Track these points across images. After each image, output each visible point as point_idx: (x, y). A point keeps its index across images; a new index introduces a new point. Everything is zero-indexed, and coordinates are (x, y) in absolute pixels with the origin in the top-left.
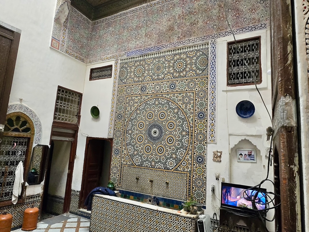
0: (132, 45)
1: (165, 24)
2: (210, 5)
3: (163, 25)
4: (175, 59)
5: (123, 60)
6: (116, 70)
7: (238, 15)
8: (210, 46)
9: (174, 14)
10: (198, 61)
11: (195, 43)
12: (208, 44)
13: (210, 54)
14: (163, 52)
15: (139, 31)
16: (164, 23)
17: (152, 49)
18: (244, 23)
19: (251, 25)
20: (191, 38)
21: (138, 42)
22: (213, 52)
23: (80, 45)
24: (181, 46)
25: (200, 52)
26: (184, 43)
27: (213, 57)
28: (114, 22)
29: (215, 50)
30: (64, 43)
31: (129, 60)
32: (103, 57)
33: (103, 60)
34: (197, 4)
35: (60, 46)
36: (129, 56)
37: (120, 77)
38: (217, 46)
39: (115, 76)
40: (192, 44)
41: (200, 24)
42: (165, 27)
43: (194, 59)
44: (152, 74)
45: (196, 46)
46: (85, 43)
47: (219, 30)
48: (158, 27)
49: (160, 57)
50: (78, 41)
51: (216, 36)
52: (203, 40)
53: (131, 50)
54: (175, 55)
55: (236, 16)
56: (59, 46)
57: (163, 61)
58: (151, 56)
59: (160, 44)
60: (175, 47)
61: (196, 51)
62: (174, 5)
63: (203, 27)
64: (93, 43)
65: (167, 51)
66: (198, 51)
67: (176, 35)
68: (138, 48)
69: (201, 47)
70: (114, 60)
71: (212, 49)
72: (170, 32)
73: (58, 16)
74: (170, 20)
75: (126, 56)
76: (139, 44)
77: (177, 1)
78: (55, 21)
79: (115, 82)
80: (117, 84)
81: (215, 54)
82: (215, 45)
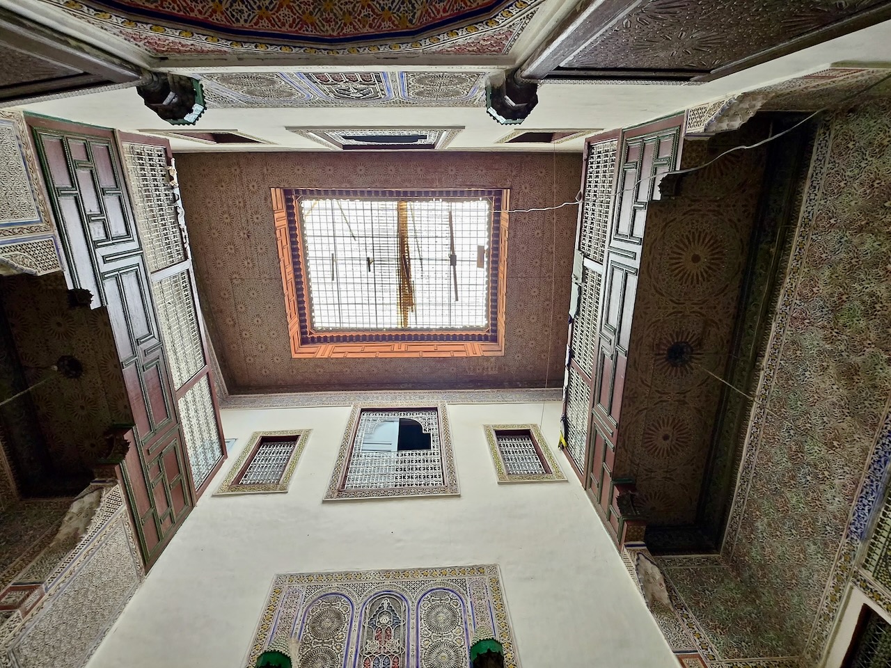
9: (815, 352)
15: (809, 458)
16: (823, 386)
17: (881, 453)
21: (837, 481)
23: (748, 629)
28: (749, 505)
30: (709, 650)
34: (822, 288)
36: (865, 535)
41: (882, 289)
42: (835, 387)
46: (753, 615)
50: (733, 621)
59: (881, 424)
62: (794, 343)
68: (855, 490)
70: (850, 584)
72: (857, 380)
73: (650, 597)
74: (826, 366)
75: (858, 540)
76: (842, 480)
77: (789, 333)
78: (652, 612)
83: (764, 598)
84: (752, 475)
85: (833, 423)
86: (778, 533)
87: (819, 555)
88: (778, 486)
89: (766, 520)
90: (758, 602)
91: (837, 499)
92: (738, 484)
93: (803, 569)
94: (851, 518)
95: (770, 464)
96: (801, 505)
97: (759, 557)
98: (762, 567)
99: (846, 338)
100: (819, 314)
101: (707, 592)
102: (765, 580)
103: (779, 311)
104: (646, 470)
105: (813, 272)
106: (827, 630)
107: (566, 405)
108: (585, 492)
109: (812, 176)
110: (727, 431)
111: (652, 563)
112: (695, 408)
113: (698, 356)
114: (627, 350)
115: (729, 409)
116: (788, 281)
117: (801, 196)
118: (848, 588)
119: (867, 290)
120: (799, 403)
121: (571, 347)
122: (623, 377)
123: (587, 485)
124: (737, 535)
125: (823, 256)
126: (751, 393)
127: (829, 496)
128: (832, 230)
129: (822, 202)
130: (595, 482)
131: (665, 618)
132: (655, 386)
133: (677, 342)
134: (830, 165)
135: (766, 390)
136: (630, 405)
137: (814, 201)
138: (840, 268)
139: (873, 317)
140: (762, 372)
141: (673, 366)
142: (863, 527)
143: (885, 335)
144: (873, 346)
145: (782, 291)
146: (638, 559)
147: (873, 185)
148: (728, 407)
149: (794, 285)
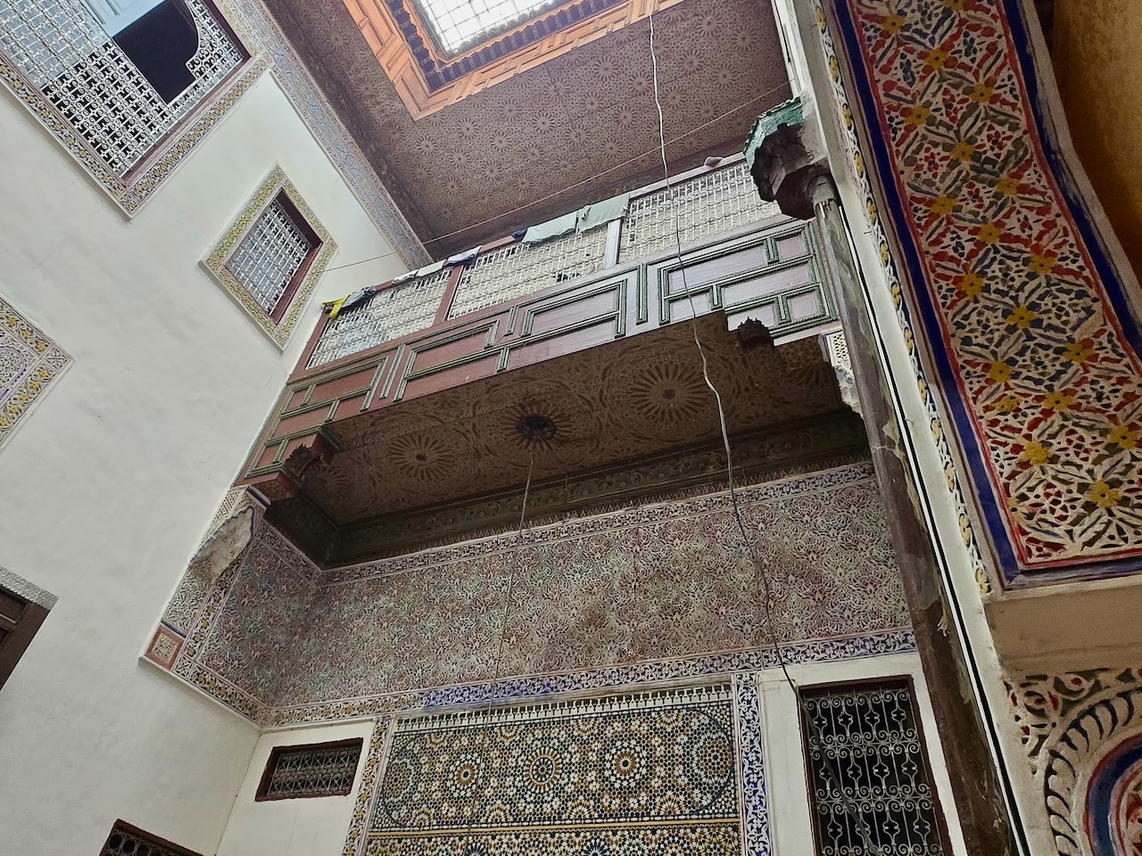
0: (451, 666)
1: (576, 602)
2: (724, 555)
3: (567, 607)
4: (609, 735)
5: (407, 721)
6: (372, 763)
7: (818, 595)
8: (734, 695)
9: (605, 573)
10: (693, 753)
11: (681, 681)
12: (728, 687)
13: (737, 726)
14: (562, 705)
15: (484, 619)
16: (570, 598)
17: (523, 687)
18: (844, 624)
19: (869, 634)
20: (666, 661)
21: (473, 658)
22: (748, 721)
23: (258, 653)
24: (632, 685)
25: (701, 717)
26: (641, 677)
27: (752, 741)
28: (398, 578)
29: (754, 712)
30: (198, 645)
31: (429, 726)
32: (333, 705)
33: (332, 715)
34: (681, 548)
35: (180, 656)
36: (432, 709)
37: (383, 795)
38: (760, 696)
39: (364, 786)
40: (672, 683)
41: (696, 612)
42: (574, 611)
43: (678, 740)
44: (515, 790)
45: (685, 691)
46: (277, 646)
47: (764, 640)
48: (551, 610)
49: (551, 723)
50: (253, 637)
51: (754, 659)
52: (710, 672)
53: (446, 687)
54: (609, 719)
55: (815, 600)
56: (175, 656)
57: (562, 740)
58: (518, 717)
59: (554, 673)
60: (609, 688)
61: (685, 711)
62: (608, 544)
63: (708, 626)
64: (309, 645)
65: (579, 703)
66: (694, 709)
67: (612, 644)
68: (472, 679)
69: (705, 698)
70: (374, 718)
71: (743, 709)
72: (590, 630)
73: (207, 553)
74: (593, 591)
75: (423, 705)
76: (477, 663)
77: (618, 534)
78: (190, 568)
79: (358, 817)
80: (367, 824)
81: (758, 731)
82: (755, 693)
83: (305, 643)
84: (436, 566)
85: (534, 627)
86: (385, 624)
87: (386, 676)
88: (438, 600)
89: (392, 604)
90: (296, 638)
91: (454, 666)
92: (416, 554)
93: (362, 667)
94: (442, 689)
95: (458, 580)
96: (429, 634)
97: (346, 616)
98: (337, 624)
99: (633, 599)
100: (649, 558)
102: (326, 634)
103: (640, 509)
104: (365, 455)
105: (697, 530)
106: (314, 718)
107: (390, 287)
108: (284, 385)
109: (810, 479)
110: (471, 513)
111: (252, 528)
112: (479, 470)
114: (508, 369)
115: (499, 503)
116: (679, 505)
117: (784, 475)
118: (371, 718)
119: (692, 598)
120: (541, 581)
121: (479, 255)
122: (467, 379)
123: (297, 384)
124: (356, 581)
125: (719, 533)
126: (530, 522)
127: (454, 658)
128: (750, 530)
129: (781, 504)
130: (305, 397)
131: (196, 584)
132: (479, 421)
133: (551, 420)
134: (826, 495)
135: (541, 537)
136: (436, 404)
137: (780, 493)
138: (708, 558)
139: (664, 616)
140: (560, 523)
141: (517, 428)
142: (439, 703)
143: (648, 637)
144: (633, 630)
145: (664, 504)
146: (244, 512)
147: (810, 553)
148: (501, 501)
149: (675, 514)
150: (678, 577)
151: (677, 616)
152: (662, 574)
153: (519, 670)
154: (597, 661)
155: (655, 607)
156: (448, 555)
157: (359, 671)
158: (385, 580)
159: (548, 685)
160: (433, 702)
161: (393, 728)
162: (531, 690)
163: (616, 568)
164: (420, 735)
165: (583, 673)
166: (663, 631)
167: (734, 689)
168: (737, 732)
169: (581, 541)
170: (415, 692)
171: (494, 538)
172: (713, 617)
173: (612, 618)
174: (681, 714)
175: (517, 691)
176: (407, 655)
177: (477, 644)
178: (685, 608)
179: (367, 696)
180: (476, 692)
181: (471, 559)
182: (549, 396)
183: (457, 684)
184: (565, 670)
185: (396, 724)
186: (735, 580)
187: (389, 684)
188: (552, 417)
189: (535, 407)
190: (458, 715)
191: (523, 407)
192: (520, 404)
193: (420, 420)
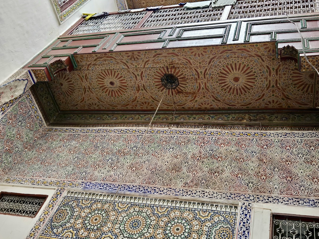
0: (100, 174)
1: (168, 160)
2: (245, 155)
3: (163, 161)
4: (172, 216)
5: (72, 192)
6: (51, 206)
7: (289, 178)
8: (239, 211)
9: (185, 151)
10: (213, 231)
11: (213, 200)
12: (236, 207)
13: (238, 224)
14: (152, 199)
15: (121, 159)
17: (134, 188)
18: (300, 192)
19: (312, 198)
20: (207, 190)
21: (112, 173)
22: (244, 223)
24: (188, 197)
25: (220, 217)
26: (194, 195)
27: (244, 232)
28: (84, 136)
29: (248, 220)
31: (83, 196)
33: (35, 183)
34: (224, 148)
36: (87, 189)
37: (51, 221)
38: (252, 213)
39: (43, 216)
40: (209, 200)
41: (226, 174)
42: (166, 163)
43: (207, 224)
44: (119, 231)
45: (214, 205)
47: (258, 191)
48: (155, 161)
49: (145, 206)
51: (252, 198)
52: (229, 199)
54: (173, 209)
55: (287, 180)
57: (148, 214)
58: (128, 201)
59: (150, 186)
60: (177, 196)
61: (212, 213)
62: (188, 141)
63: (231, 181)
64: (32, 154)
65: (160, 200)
66: (217, 213)
67: (182, 179)
68: (110, 181)
69: (223, 210)
70: (57, 188)
71: (242, 217)
72: (172, 172)
74: (177, 157)
75: (82, 187)
76: (114, 175)
77: (194, 137)
79: (36, 228)
80: (40, 232)
81: (248, 228)
82: (250, 211)
83: (30, 153)
84: (103, 134)
85: (145, 166)
86: (72, 152)
87: (67, 173)
88: (101, 147)
89: (78, 145)
90: (27, 150)
91: (102, 174)
92: (95, 128)
93: (56, 167)
94: (94, 182)
95: (112, 142)
96: (93, 160)
97: (54, 146)
98: (48, 148)
99: (196, 164)
100: (208, 149)
101: (20, 123)
102: (41, 151)
103: (207, 130)
104: (86, 75)
105: (233, 143)
106: (26, 183)
107: (116, 14)
109: (293, 133)
110: (126, 118)
111: (25, 89)
112: (136, 97)
113: (171, 93)
114: (167, 47)
115: (140, 116)
116: (226, 132)
117: (280, 130)
118: (54, 188)
119: (225, 168)
120: (153, 149)
121: (161, 9)
122: (147, 48)
123: (63, 39)
124: (63, 133)
125: (243, 146)
126: (154, 125)
127: (103, 171)
128: (259, 148)
129: (277, 140)
130: (66, 44)
132: (145, 71)
133: (178, 79)
134: (299, 141)
135: (157, 132)
136: (128, 56)
137: (277, 136)
138: (237, 154)
139: (210, 173)
140: (167, 128)
141: (161, 79)
142: (90, 188)
143: (201, 180)
144: (193, 176)
145: (219, 130)
146: (24, 80)
147: (287, 161)
149: (224, 135)
150: (220, 159)
151: (217, 174)
152: (213, 156)
153: (134, 181)
154: (173, 185)
155: (206, 168)
156: (110, 131)
157: (54, 168)
158: (77, 135)
159: (147, 190)
160: (88, 187)
161: (65, 194)
162: (138, 190)
163: (191, 150)
164: (77, 199)
165: (165, 188)
166: (208, 179)
167: (239, 208)
168: (237, 226)
169: (176, 137)
170: (80, 181)
171: (134, 128)
172: (235, 177)
173: (184, 170)
174: (210, 214)
175: (131, 189)
176: (80, 166)
177: (116, 168)
178: (221, 172)
179: (55, 179)
180: (110, 186)
181: (121, 135)
182: (181, 66)
183: (102, 182)
184: (156, 185)
185: (66, 193)
186: (248, 165)
187: (67, 176)
188: (179, 78)
189: (173, 70)
190: (99, 195)
191: (168, 69)
192: (167, 67)
193: (118, 63)
